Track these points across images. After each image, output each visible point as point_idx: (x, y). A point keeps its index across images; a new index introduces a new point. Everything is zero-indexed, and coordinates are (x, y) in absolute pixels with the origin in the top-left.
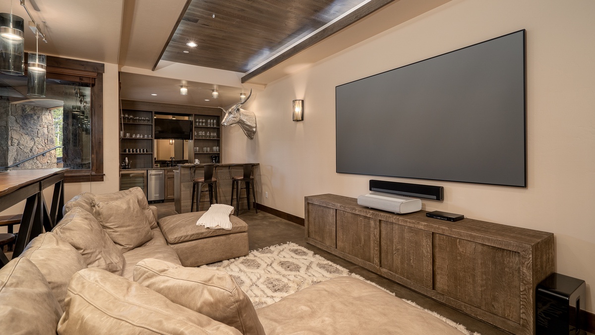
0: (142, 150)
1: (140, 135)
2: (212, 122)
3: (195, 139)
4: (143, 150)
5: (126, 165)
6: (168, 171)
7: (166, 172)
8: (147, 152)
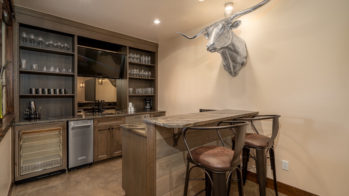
0: (58, 90)
1: (55, 68)
2: (146, 60)
3: (129, 78)
4: (60, 90)
5: (30, 114)
6: (98, 121)
7: (96, 122)
8: (65, 93)
